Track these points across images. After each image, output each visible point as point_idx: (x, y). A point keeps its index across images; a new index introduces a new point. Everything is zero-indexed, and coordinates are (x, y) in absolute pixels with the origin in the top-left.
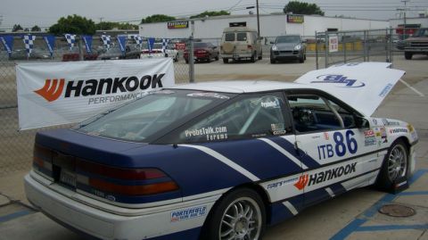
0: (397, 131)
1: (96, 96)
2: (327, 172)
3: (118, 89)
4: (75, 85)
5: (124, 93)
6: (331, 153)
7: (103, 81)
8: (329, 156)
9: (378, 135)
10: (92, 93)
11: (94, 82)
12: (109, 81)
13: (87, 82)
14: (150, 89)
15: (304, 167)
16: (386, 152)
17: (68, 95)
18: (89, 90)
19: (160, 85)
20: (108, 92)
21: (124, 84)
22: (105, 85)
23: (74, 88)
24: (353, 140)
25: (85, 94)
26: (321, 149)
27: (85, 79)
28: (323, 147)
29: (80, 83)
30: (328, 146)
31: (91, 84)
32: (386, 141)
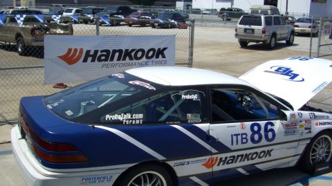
0: (325, 124)
1: (108, 62)
2: (238, 156)
3: (127, 58)
4: (92, 53)
5: (131, 62)
6: (245, 141)
7: (115, 51)
8: (242, 143)
9: (301, 126)
10: (106, 60)
11: (107, 51)
12: (120, 51)
13: (102, 51)
14: (154, 59)
15: (214, 151)
16: (308, 142)
17: (85, 60)
18: (103, 58)
19: (164, 57)
20: (119, 59)
21: (133, 54)
22: (117, 54)
23: (91, 56)
24: (272, 130)
25: (100, 60)
26: (235, 138)
27: (100, 49)
28: (237, 135)
29: (96, 52)
30: (242, 134)
31: (105, 53)
32: (310, 132)
